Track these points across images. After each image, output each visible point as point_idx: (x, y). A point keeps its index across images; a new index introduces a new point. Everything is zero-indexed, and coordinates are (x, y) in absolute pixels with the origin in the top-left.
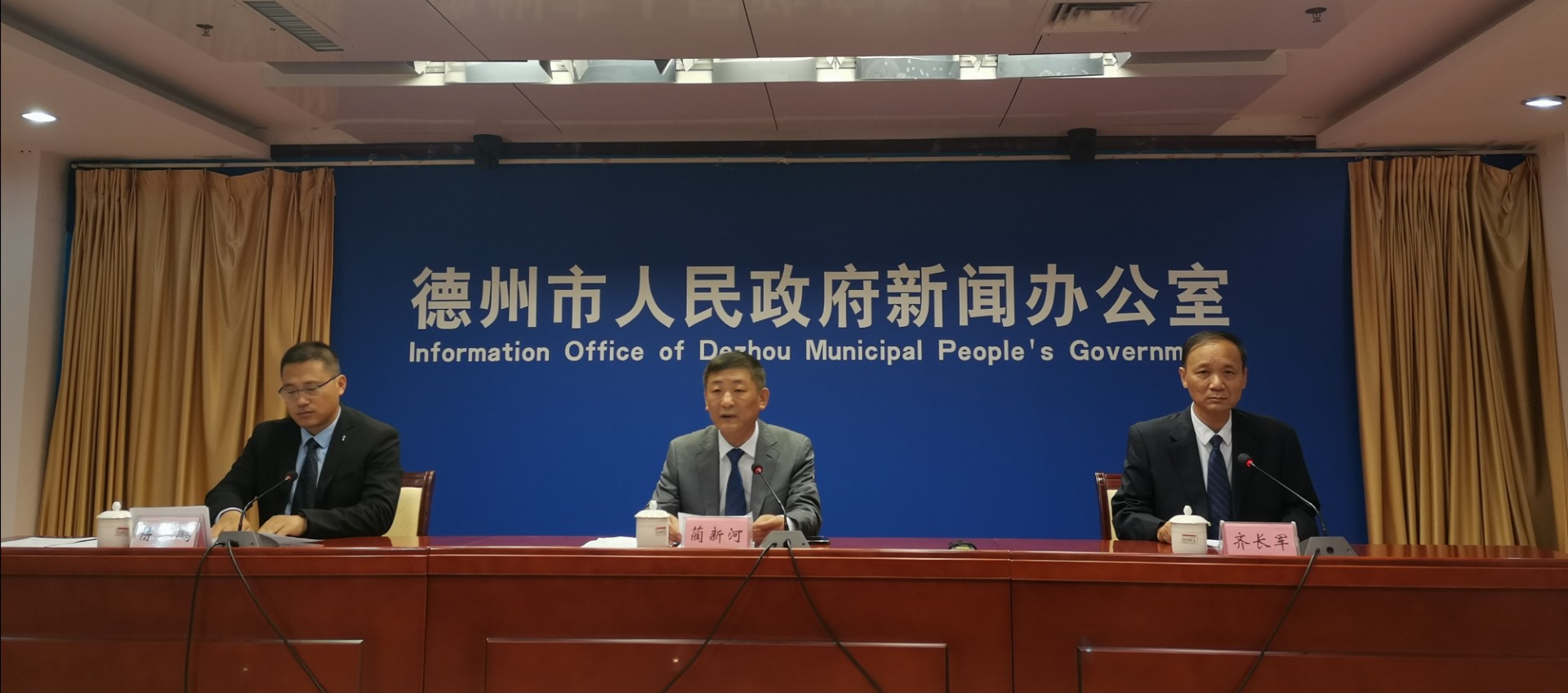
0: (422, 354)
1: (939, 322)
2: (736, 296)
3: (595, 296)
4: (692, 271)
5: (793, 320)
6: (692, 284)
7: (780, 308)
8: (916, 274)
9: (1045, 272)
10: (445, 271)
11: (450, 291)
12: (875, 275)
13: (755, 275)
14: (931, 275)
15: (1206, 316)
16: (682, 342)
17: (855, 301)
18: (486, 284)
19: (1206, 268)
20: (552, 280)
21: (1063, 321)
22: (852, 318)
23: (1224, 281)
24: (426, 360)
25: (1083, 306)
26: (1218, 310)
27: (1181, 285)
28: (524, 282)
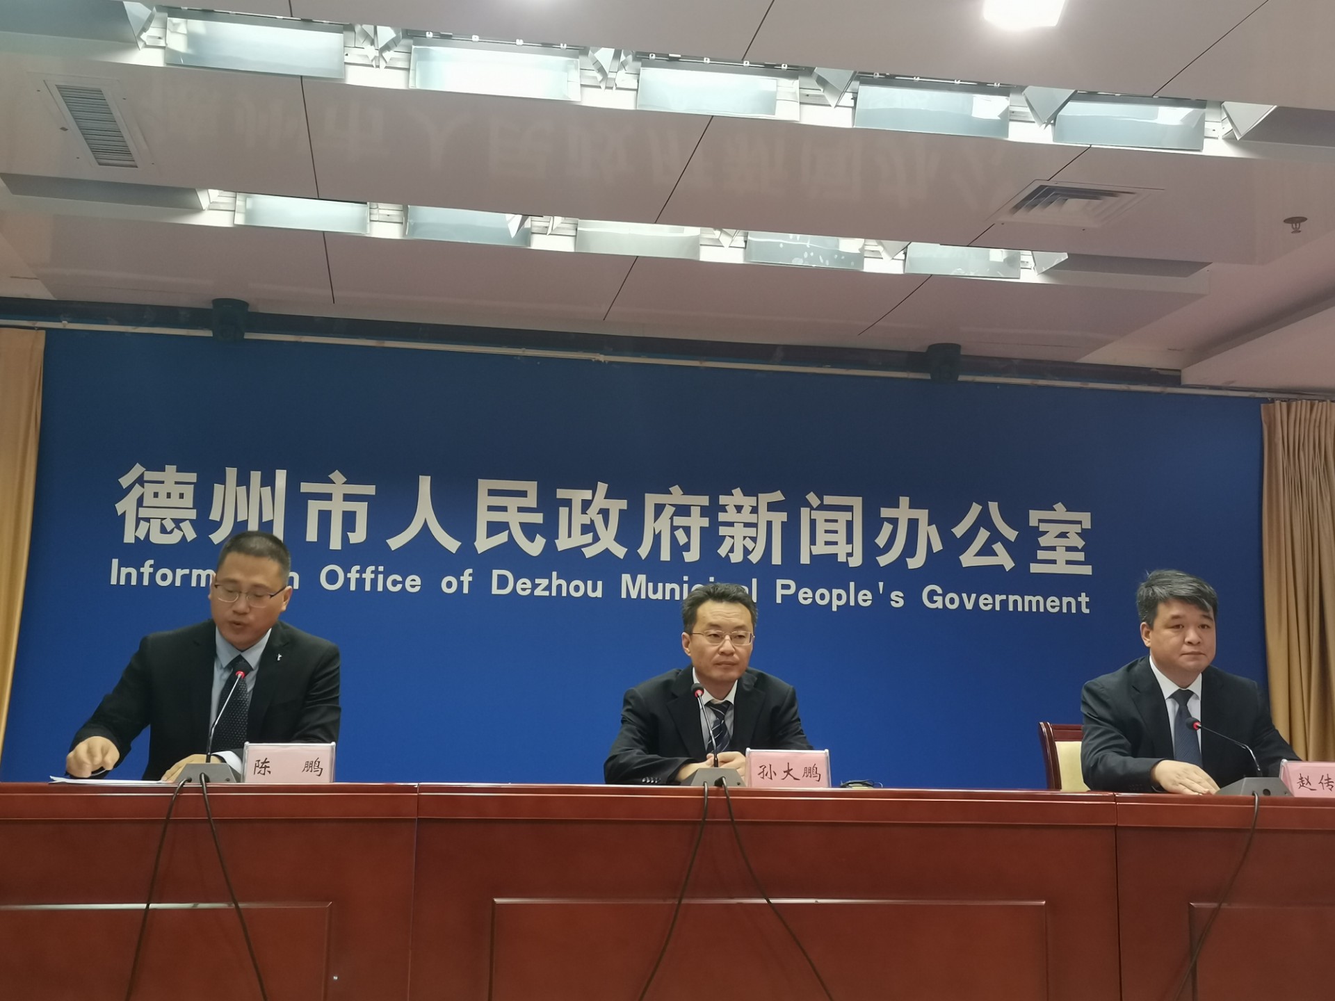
0: (129, 576)
1: (777, 559)
2: (538, 518)
3: (361, 509)
4: (484, 485)
5: (607, 549)
6: (484, 500)
7: (592, 534)
8: (751, 501)
9: (897, 506)
10: (164, 470)
11: (169, 495)
12: (704, 500)
13: (562, 494)
14: (769, 504)
15: (1068, 562)
16: (470, 571)
17: (681, 529)
18: (218, 488)
19: (1068, 510)
20: (306, 487)
21: (915, 563)
22: (677, 549)
23: (1087, 524)
24: (134, 582)
25: (937, 546)
26: (1080, 556)
27: (1043, 527)
28: (269, 488)
